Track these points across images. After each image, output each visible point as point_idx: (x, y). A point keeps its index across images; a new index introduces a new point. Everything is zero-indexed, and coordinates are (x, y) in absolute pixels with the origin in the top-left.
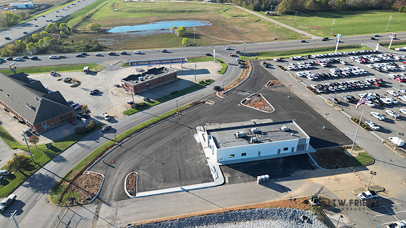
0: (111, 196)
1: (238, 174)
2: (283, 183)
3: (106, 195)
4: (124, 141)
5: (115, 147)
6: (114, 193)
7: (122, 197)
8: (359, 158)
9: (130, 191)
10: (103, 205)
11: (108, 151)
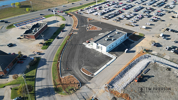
1: (117, 53)
3: (84, 81)
4: (60, 60)
5: (60, 63)
6: (85, 78)
7: (90, 78)
8: (140, 35)
9: (90, 75)
10: (87, 84)
11: (59, 66)
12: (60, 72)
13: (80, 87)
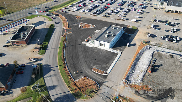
0: (101, 80)
1: (119, 48)
2: (132, 43)
3: (100, 81)
4: (65, 63)
5: (67, 67)
6: (101, 78)
7: (105, 77)
8: (134, 28)
9: (104, 73)
10: (105, 83)
11: (68, 70)
12: (71, 76)
13: (100, 88)
